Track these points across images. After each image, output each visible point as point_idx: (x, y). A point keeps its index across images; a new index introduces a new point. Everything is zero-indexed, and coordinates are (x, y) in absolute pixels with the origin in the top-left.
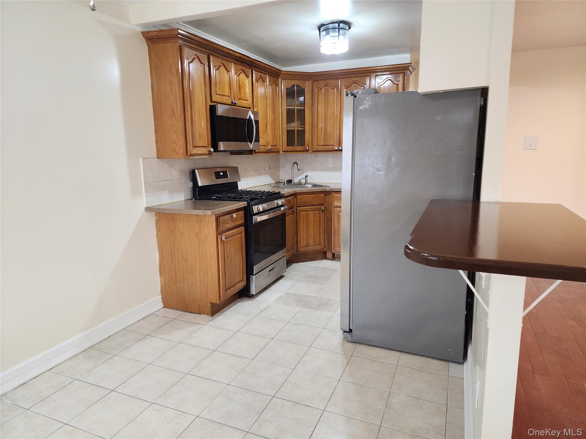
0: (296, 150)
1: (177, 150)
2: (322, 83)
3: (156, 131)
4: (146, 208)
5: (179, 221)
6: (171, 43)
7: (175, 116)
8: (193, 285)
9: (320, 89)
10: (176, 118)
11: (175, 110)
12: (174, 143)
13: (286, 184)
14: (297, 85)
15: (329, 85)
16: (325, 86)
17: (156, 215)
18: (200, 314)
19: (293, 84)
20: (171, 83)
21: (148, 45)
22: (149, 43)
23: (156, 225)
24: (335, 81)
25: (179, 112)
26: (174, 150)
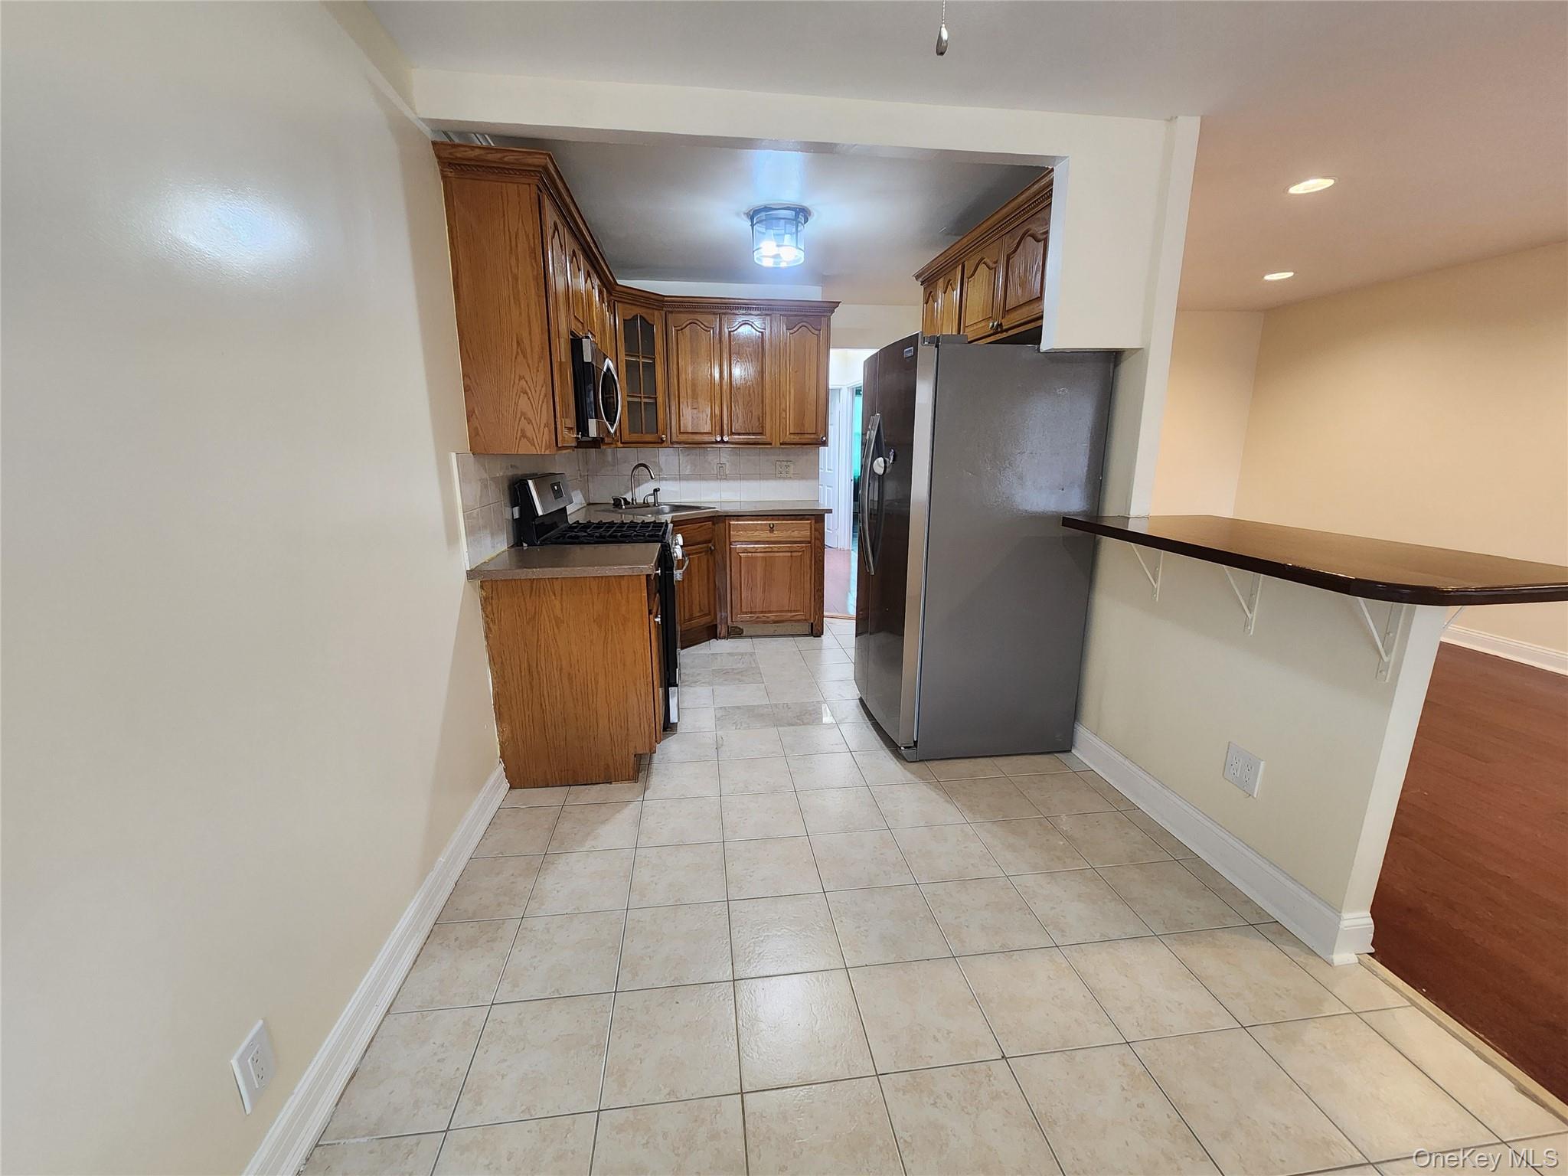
0: (643, 440)
1: (530, 433)
2: (684, 318)
4: (471, 571)
5: (551, 593)
6: (516, 185)
7: (525, 357)
8: (590, 727)
9: (682, 329)
10: (530, 362)
11: (526, 342)
12: (523, 418)
13: (624, 507)
14: (640, 316)
15: (698, 322)
16: (690, 323)
17: (482, 587)
18: (611, 783)
19: (634, 314)
20: (516, 279)
21: (444, 177)
22: (450, 175)
23: (484, 609)
24: (711, 317)
25: (537, 349)
26: (524, 435)
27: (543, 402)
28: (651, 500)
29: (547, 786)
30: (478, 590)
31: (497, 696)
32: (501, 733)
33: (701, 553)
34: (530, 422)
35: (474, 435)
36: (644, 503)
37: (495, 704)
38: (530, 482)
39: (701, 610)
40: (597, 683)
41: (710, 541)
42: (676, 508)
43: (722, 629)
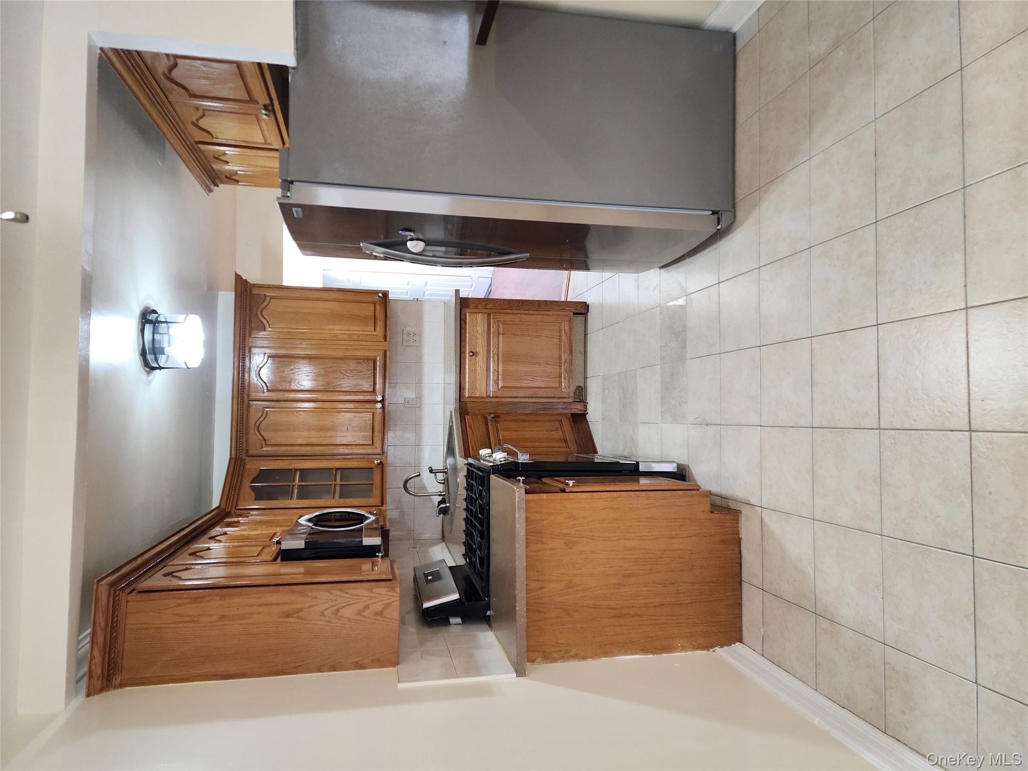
0: (379, 483)
1: (378, 607)
2: (254, 437)
3: (333, 668)
4: (517, 672)
5: (541, 592)
6: (128, 615)
7: (301, 610)
8: (680, 558)
9: (265, 440)
10: (307, 605)
11: (287, 608)
12: (363, 614)
13: (448, 505)
14: (252, 483)
15: (258, 423)
16: (259, 432)
17: (533, 661)
18: (740, 539)
19: (249, 490)
20: (223, 618)
21: (121, 685)
22: (118, 680)
23: (555, 660)
24: (252, 411)
25: (293, 598)
26: (380, 613)
27: (347, 593)
28: (440, 476)
29: (740, 605)
30: (535, 665)
31: (645, 651)
32: (684, 649)
33: (497, 427)
34: (367, 607)
35: (380, 663)
36: (443, 483)
37: (653, 653)
38: (426, 605)
39: (556, 430)
40: (634, 549)
41: (485, 418)
42: (450, 451)
43: (577, 408)
